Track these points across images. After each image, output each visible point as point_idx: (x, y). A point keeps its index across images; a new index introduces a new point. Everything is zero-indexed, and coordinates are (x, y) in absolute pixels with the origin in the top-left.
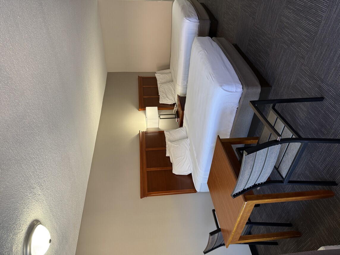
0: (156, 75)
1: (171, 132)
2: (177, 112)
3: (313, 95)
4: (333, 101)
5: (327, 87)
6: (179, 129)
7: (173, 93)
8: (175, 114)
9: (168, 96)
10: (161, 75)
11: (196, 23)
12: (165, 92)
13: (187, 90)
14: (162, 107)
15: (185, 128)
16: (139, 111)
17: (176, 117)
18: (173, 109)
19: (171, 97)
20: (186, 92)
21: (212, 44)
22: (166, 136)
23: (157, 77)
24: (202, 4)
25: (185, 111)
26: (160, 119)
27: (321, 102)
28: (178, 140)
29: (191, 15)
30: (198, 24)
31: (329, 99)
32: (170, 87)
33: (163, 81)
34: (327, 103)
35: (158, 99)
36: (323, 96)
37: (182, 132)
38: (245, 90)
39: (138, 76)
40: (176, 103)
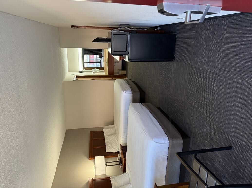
0: (103, 129)
1: (116, 178)
2: (121, 159)
3: (223, 145)
4: (239, 149)
5: (232, 139)
6: (123, 175)
7: (117, 143)
8: (119, 161)
9: (113, 145)
10: (107, 129)
11: (130, 94)
12: (111, 143)
13: (127, 140)
14: (108, 155)
15: (127, 174)
16: (89, 160)
17: (120, 164)
18: (117, 156)
19: (115, 147)
20: (127, 142)
21: (142, 108)
22: (112, 182)
23: (104, 131)
24: (134, 82)
25: (126, 159)
26: (107, 166)
27: (230, 150)
28: (122, 186)
29: (127, 89)
30: (132, 94)
31: (236, 148)
32: (114, 138)
33: (109, 134)
34: (235, 151)
35: (105, 148)
36: (231, 146)
37: (125, 177)
38: (171, 141)
39: (90, 131)
40: (119, 152)
